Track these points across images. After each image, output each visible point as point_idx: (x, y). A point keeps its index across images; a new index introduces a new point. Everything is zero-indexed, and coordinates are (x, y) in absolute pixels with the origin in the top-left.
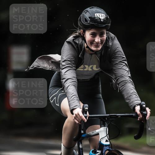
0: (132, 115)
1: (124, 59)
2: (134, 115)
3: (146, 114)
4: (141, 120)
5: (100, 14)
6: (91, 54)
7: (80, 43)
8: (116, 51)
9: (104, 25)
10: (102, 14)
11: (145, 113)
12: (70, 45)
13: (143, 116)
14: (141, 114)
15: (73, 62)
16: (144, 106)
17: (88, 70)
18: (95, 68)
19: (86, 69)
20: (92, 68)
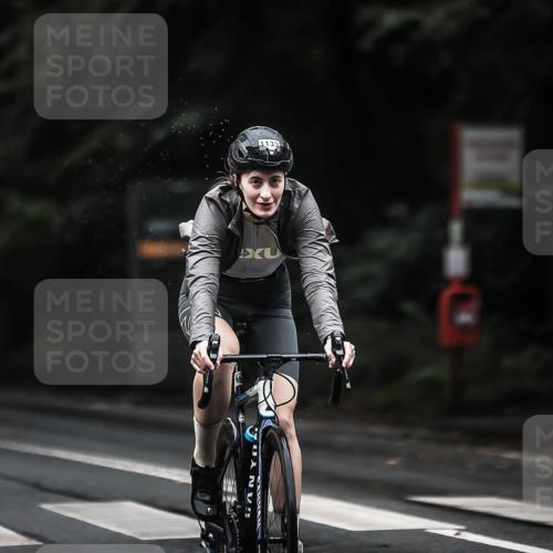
1: (322, 237)
3: (343, 356)
4: (335, 366)
5: (269, 141)
6: (258, 224)
7: (233, 200)
9: (278, 163)
10: (274, 141)
11: (339, 352)
14: (333, 356)
15: (216, 242)
16: (338, 339)
17: (253, 259)
18: (268, 254)
19: (249, 257)
20: (262, 254)
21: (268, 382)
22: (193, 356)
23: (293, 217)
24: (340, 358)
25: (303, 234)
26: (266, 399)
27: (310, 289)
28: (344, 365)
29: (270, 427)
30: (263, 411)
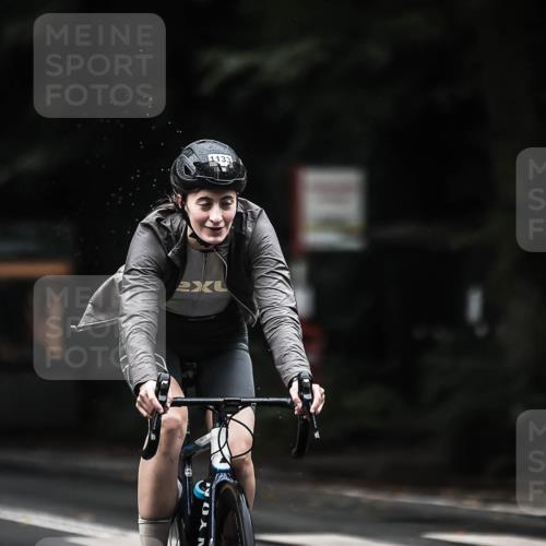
0: (285, 402)
1: (281, 265)
2: (288, 401)
3: (312, 401)
4: (301, 412)
5: (220, 155)
6: (206, 252)
7: (176, 226)
8: (263, 246)
9: (231, 181)
10: (226, 156)
11: (308, 396)
14: (299, 400)
15: (151, 274)
16: (306, 381)
17: (202, 292)
18: (219, 287)
19: (196, 290)
20: (211, 287)
21: (224, 429)
22: (139, 399)
23: (247, 242)
24: (307, 404)
25: (260, 262)
26: (220, 450)
27: (271, 324)
28: (312, 410)
29: (225, 482)
30: (217, 463)
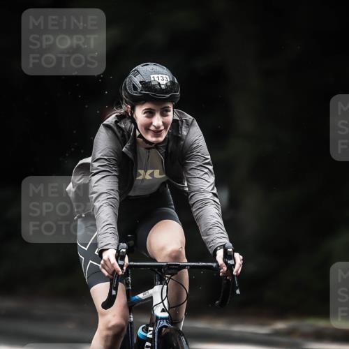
0: (212, 266)
2: (214, 265)
4: (226, 274)
5: (160, 76)
6: (149, 149)
7: (128, 127)
8: (195, 146)
10: (164, 76)
11: (231, 262)
12: (110, 131)
13: (228, 268)
14: (224, 265)
15: (114, 162)
17: (144, 179)
18: (158, 174)
19: (141, 177)
21: (165, 287)
22: (102, 262)
25: (192, 158)
26: (162, 302)
27: (198, 205)
28: (235, 273)
29: (164, 326)
30: (158, 313)
